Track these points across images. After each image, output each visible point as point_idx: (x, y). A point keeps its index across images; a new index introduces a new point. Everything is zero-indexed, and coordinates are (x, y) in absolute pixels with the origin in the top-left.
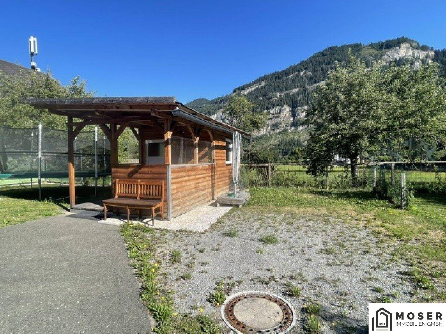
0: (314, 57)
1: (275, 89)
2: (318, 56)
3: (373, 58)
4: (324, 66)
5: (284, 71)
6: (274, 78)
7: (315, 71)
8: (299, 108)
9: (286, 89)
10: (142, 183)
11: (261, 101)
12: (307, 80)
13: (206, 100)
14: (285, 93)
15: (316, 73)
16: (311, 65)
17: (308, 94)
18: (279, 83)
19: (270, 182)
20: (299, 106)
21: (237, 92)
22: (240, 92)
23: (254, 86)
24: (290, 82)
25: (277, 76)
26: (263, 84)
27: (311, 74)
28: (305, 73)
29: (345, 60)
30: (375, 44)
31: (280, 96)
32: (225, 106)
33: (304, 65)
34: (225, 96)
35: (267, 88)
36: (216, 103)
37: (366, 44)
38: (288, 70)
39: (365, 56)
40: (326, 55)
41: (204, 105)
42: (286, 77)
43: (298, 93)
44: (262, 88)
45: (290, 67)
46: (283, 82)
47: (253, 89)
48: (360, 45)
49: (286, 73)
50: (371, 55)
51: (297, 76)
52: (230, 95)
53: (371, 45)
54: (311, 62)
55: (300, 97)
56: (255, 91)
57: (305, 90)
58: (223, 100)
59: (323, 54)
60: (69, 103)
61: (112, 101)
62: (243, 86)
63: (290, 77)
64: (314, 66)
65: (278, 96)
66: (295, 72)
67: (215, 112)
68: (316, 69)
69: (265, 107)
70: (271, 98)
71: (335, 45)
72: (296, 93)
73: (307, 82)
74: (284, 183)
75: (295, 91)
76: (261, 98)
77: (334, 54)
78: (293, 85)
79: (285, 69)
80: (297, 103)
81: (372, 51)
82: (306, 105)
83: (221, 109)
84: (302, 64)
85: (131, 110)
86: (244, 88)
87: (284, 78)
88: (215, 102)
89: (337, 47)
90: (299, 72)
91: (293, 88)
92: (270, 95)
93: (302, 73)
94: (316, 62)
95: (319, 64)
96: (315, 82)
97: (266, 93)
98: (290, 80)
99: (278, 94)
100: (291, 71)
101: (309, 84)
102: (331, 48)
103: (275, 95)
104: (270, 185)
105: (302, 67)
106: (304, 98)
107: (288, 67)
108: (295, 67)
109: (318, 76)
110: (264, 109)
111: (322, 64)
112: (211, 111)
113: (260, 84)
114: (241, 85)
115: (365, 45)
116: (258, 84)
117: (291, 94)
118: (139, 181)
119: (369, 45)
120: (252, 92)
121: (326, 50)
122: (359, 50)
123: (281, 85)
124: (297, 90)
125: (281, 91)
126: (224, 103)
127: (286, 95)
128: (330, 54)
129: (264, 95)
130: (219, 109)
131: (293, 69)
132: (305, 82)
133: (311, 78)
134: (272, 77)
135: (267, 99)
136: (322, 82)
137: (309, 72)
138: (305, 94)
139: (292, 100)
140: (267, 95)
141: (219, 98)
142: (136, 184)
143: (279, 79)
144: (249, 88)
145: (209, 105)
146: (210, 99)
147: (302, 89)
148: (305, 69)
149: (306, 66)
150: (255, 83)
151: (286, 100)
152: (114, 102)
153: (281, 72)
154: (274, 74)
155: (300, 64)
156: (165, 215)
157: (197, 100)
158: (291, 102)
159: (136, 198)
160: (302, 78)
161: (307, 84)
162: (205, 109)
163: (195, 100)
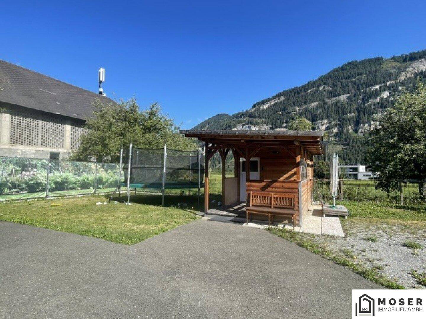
0: (333, 71)
1: (294, 103)
2: (337, 71)
3: (397, 70)
4: (344, 80)
5: (303, 86)
6: (293, 93)
7: (334, 86)
8: (319, 122)
9: (306, 103)
10: (276, 196)
11: (281, 114)
12: (326, 94)
13: (226, 115)
14: (305, 107)
15: (335, 87)
16: (330, 79)
17: (328, 108)
18: (298, 97)
19: (342, 196)
20: (319, 120)
21: (257, 107)
22: (260, 107)
23: (273, 100)
24: (309, 97)
25: (296, 91)
26: (282, 98)
27: (331, 89)
28: (324, 88)
29: (366, 74)
30: (398, 57)
31: (299, 110)
32: (245, 121)
33: (323, 80)
34: (245, 111)
35: (286, 102)
36: (237, 118)
37: (388, 58)
38: (307, 85)
39: (388, 69)
40: (345, 69)
41: (225, 120)
42: (305, 92)
43: (317, 107)
44: (281, 102)
45: (309, 82)
46: (303, 97)
47: (272, 103)
48: (382, 58)
49: (305, 88)
50: (394, 68)
51: (317, 91)
52: (250, 110)
53: (394, 58)
54: (330, 77)
55: (320, 110)
56: (274, 105)
57: (325, 104)
58: (243, 115)
59: (343, 69)
60: (224, 134)
61: (265, 133)
62: (263, 101)
63: (309, 91)
64: (334, 80)
65: (298, 111)
66: (314, 87)
67: (235, 125)
68: (335, 83)
69: (285, 121)
70: (290, 113)
71: (354, 60)
72: (315, 107)
73: (326, 96)
74: (356, 198)
75: (314, 105)
76: (280, 113)
77: (353, 68)
78: (312, 99)
79: (304, 84)
80: (317, 117)
81: (395, 64)
82: (326, 118)
83: (242, 123)
84: (321, 79)
85: (275, 139)
86: (263, 103)
87: (303, 93)
88: (236, 116)
89: (356, 61)
90: (318, 87)
91: (312, 102)
92: (290, 109)
93: (321, 88)
94: (336, 76)
95: (339, 79)
96: (335, 96)
97: (285, 107)
98: (309, 94)
99: (297, 109)
100: (310, 86)
101: (328, 98)
102: (350, 63)
103: (295, 109)
104: (342, 199)
105: (321, 82)
106: (324, 111)
107: (307, 82)
108: (314, 83)
109: (338, 91)
110: (283, 123)
111: (342, 79)
112: (232, 125)
113: (279, 99)
114: (261, 100)
115: (386, 58)
116: (277, 99)
117: (310, 108)
118: (273, 194)
119: (391, 58)
120: (271, 106)
121: (345, 65)
122: (380, 64)
123: (300, 99)
124: (317, 103)
125: (300, 105)
126: (244, 118)
127: (306, 109)
128: (350, 68)
129: (283, 110)
130: (239, 123)
131: (312, 84)
132: (324, 96)
133: (331, 93)
134: (291, 92)
135: (286, 113)
136: (342, 96)
137: (328, 86)
138: (324, 108)
139: (312, 114)
140: (287, 110)
141: (239, 113)
142: (270, 196)
143: (298, 94)
144: (269, 102)
145: (230, 120)
146: (231, 114)
147: (321, 102)
148: (325, 84)
149: (325, 81)
150: (274, 98)
151: (305, 113)
152: (266, 134)
153: (300, 87)
154: (293, 90)
155: (320, 79)
156: (297, 222)
157: (219, 115)
158: (311, 116)
159: (270, 207)
160: (321, 92)
161: (327, 98)
162: (226, 123)
163: (216, 116)
